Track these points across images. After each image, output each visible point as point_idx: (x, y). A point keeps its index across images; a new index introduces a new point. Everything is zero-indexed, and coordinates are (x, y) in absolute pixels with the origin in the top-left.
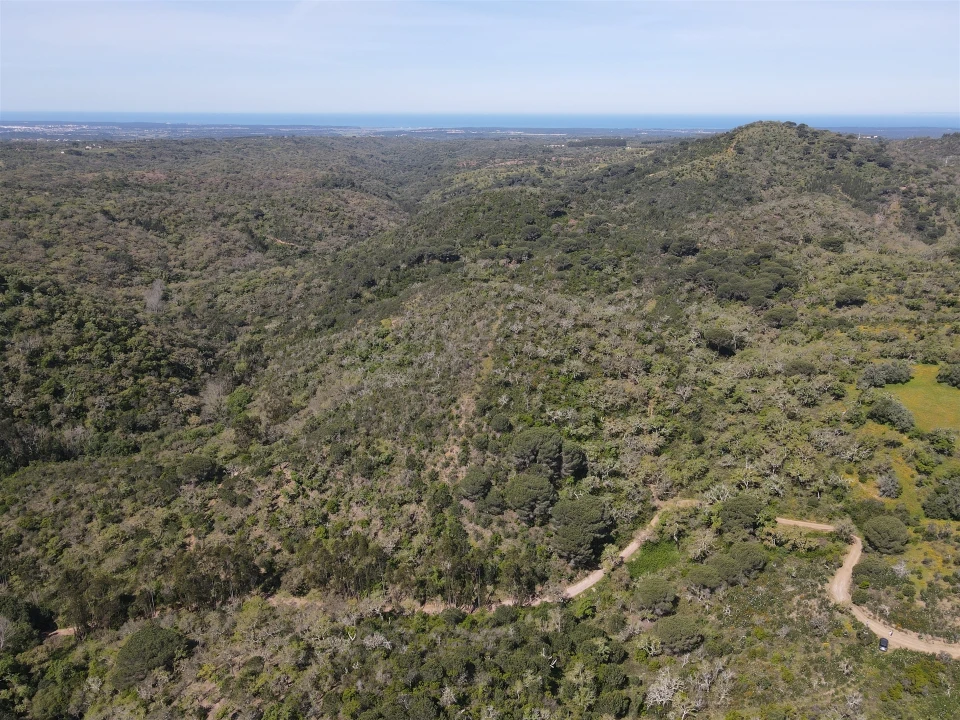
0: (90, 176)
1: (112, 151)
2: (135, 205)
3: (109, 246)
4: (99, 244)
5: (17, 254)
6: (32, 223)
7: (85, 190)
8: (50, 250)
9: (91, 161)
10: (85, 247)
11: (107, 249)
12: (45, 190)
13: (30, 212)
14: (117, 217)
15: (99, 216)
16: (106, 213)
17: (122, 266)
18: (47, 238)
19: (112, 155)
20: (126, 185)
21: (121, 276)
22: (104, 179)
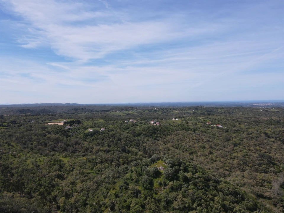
0: (266, 119)
1: (279, 110)
2: (280, 131)
3: (262, 149)
4: (258, 148)
5: (222, 148)
6: (234, 135)
7: (261, 124)
8: (235, 148)
9: (270, 114)
10: (251, 148)
11: (261, 151)
12: (246, 123)
13: (236, 130)
14: (271, 136)
15: (262, 135)
16: (266, 134)
17: (265, 161)
18: (237, 142)
19: (278, 112)
20: (278, 123)
21: (264, 166)
22: (270, 121)
